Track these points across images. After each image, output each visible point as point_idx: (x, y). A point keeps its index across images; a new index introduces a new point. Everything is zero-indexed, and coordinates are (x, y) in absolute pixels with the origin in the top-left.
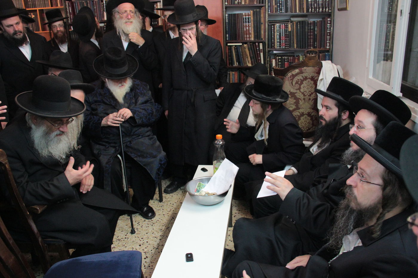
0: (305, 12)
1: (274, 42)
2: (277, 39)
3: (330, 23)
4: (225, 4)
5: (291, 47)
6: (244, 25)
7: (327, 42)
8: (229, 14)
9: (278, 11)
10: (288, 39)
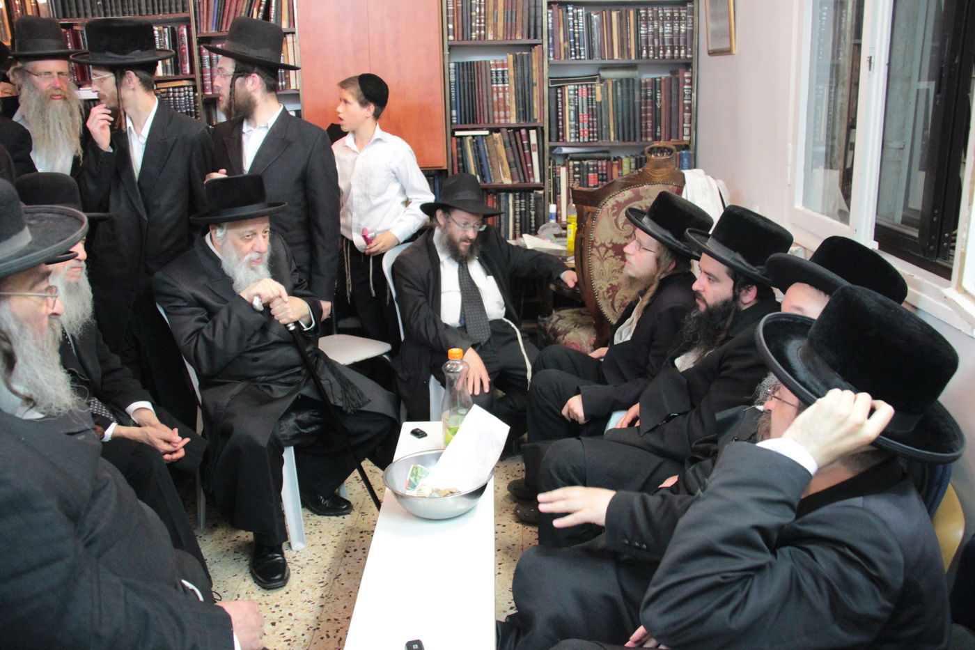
0: (633, 58)
1: (563, 128)
2: (570, 120)
3: (691, 84)
4: (448, 40)
5: (602, 139)
6: (492, 88)
7: (685, 125)
8: (459, 63)
9: (571, 56)
10: (595, 119)
